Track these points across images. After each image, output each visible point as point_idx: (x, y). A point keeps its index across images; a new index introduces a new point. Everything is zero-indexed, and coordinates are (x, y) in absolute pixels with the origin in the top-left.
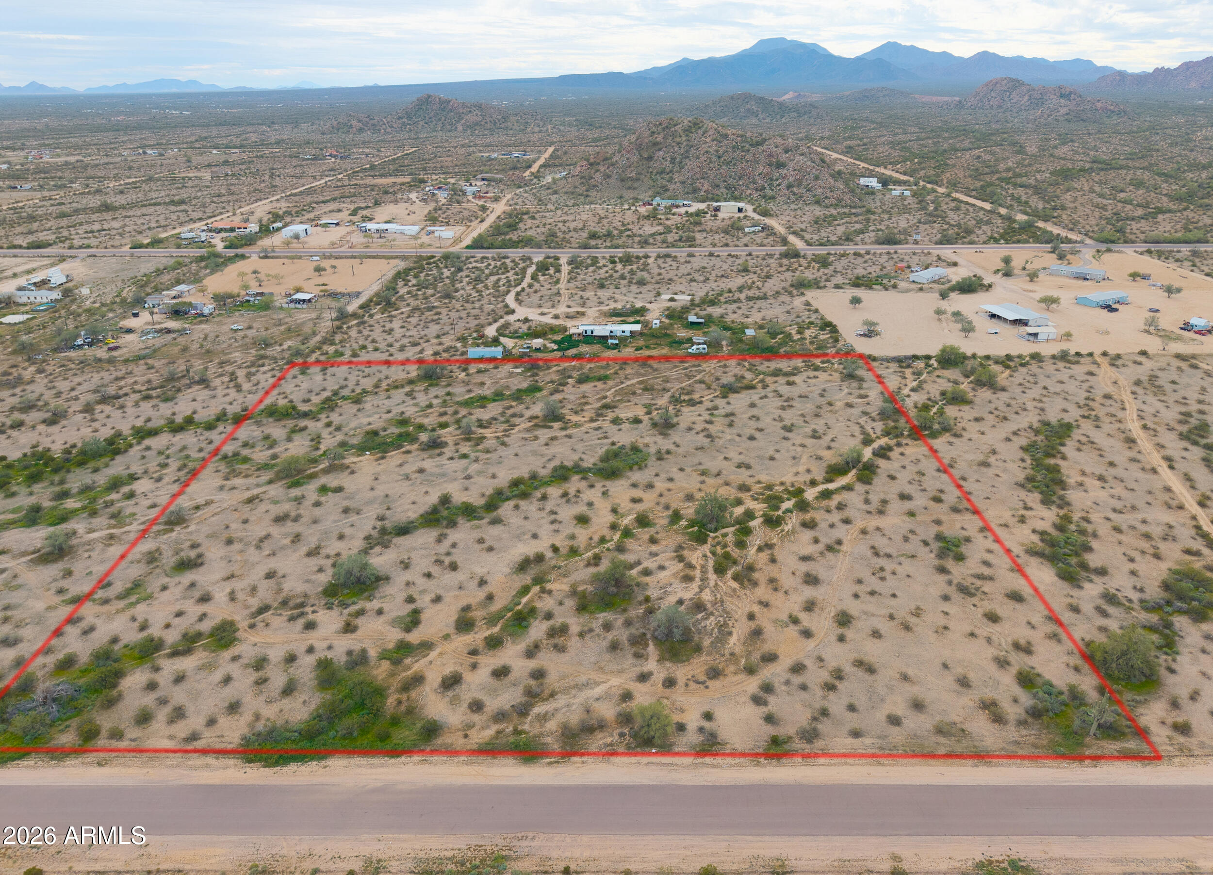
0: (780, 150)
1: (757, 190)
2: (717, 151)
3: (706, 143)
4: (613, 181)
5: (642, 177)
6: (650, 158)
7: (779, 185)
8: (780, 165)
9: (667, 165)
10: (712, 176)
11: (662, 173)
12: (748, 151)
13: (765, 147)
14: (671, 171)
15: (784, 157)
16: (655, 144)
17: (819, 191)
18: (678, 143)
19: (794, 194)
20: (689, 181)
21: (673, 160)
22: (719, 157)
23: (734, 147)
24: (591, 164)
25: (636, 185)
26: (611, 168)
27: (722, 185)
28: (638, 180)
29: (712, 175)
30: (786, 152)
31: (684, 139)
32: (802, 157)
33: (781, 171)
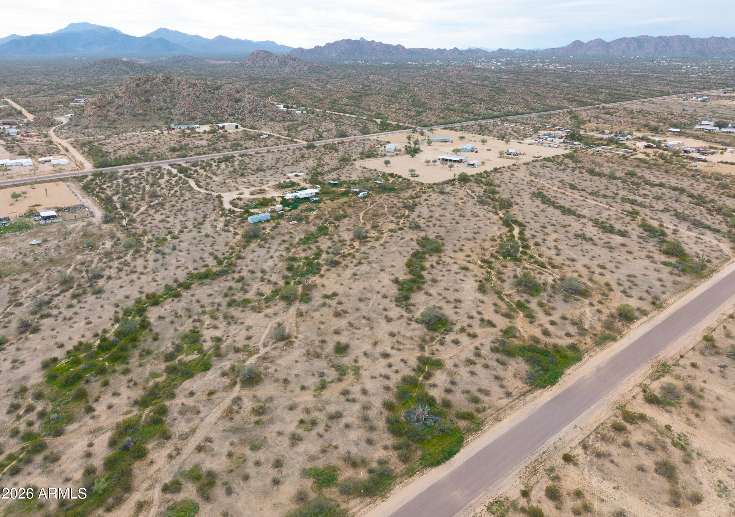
0: (233, 91)
2: (195, 94)
3: (184, 89)
4: (127, 116)
5: (148, 113)
6: (148, 101)
7: (243, 112)
8: (237, 101)
9: (162, 104)
10: (200, 109)
11: (161, 109)
14: (168, 108)
15: (238, 96)
16: (146, 91)
17: (270, 114)
18: (163, 90)
19: (256, 116)
20: (186, 113)
21: (165, 101)
22: (198, 98)
24: (99, 107)
25: (148, 118)
26: (119, 108)
27: (209, 114)
28: (147, 115)
30: (238, 92)
31: (166, 87)
32: (250, 95)
33: (240, 103)
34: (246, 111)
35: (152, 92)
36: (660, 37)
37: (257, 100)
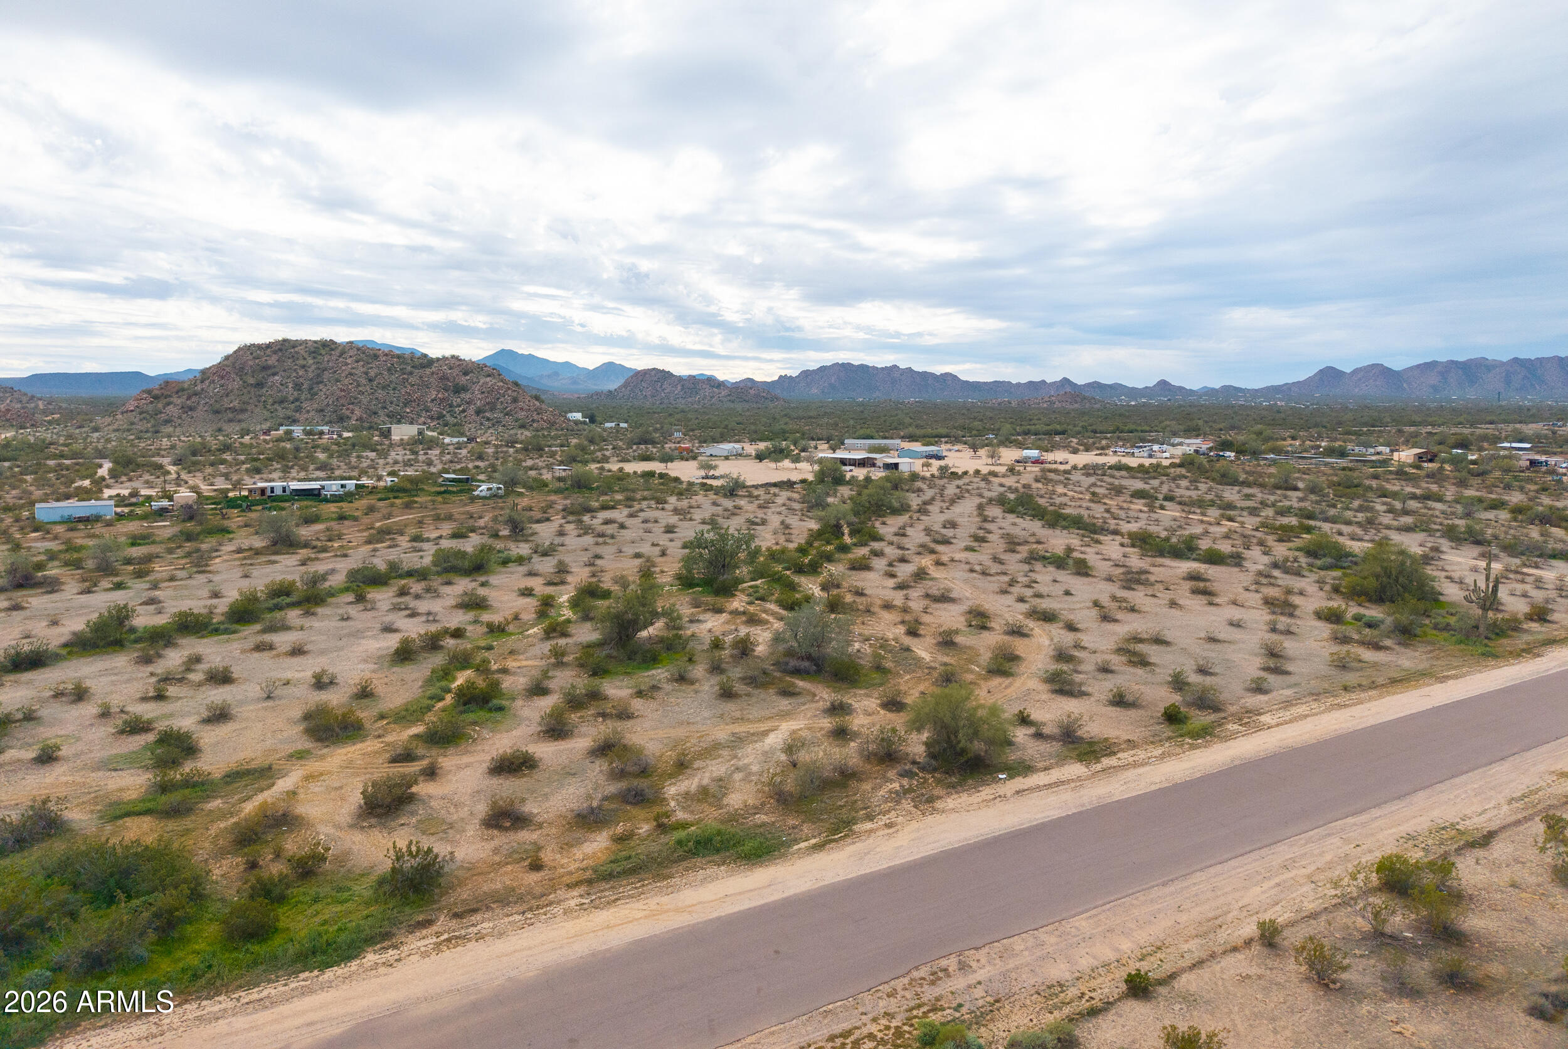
0: (456, 371)
1: (432, 418)
2: (366, 373)
3: (347, 364)
4: (200, 413)
5: (250, 407)
6: (260, 385)
8: (458, 390)
9: (290, 391)
10: (364, 402)
11: (282, 402)
12: (411, 373)
13: (434, 369)
14: (297, 400)
15: (463, 380)
16: (265, 368)
18: (303, 367)
19: (488, 419)
20: (329, 409)
21: (298, 387)
22: (370, 380)
23: (389, 370)
24: (158, 395)
25: (241, 417)
26: (194, 399)
27: (381, 412)
28: (243, 411)
29: (365, 400)
30: (466, 374)
31: (311, 362)
32: (488, 379)
33: (463, 395)
34: (472, 409)
35: (277, 370)
36: (1516, 360)
37: (500, 388)
